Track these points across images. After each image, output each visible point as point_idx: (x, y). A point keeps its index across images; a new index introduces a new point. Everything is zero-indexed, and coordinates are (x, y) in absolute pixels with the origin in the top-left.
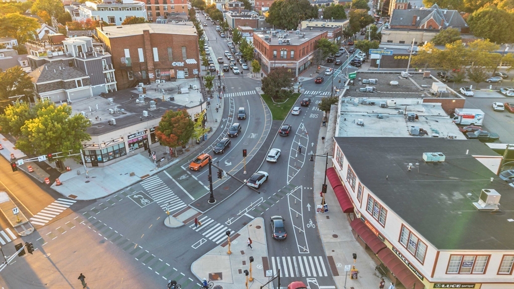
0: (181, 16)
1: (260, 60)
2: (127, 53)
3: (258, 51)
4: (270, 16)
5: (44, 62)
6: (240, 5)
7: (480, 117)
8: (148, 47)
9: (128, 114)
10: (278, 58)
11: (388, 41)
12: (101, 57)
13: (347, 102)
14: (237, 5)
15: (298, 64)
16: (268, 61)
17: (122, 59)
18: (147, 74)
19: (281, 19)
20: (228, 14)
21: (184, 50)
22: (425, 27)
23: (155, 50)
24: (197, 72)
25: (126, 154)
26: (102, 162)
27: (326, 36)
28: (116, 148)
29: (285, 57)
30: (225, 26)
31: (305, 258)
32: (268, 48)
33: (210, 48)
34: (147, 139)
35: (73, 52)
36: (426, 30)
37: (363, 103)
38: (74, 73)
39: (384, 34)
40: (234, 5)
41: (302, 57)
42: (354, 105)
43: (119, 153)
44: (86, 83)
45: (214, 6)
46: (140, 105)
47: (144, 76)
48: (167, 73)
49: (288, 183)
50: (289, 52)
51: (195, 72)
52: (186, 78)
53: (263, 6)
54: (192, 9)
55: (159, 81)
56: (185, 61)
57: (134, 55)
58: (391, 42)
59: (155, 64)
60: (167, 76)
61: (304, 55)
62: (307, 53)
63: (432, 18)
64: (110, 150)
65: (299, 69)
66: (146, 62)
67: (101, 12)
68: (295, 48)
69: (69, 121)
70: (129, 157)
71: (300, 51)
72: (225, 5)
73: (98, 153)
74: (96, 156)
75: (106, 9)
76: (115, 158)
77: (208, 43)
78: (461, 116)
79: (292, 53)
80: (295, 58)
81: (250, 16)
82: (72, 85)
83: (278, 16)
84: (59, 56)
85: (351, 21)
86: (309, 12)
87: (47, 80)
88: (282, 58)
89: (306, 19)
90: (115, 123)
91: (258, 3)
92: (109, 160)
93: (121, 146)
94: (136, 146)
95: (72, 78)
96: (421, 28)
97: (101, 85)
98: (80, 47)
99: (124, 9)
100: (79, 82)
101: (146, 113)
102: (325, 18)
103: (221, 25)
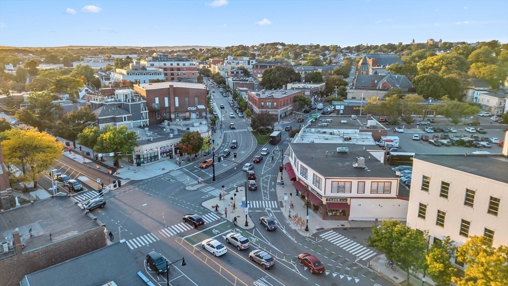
0: (192, 80)
1: (252, 110)
2: (157, 100)
3: (251, 103)
4: (263, 80)
5: (102, 105)
6: (240, 72)
7: (397, 141)
8: (172, 96)
9: (159, 136)
10: (264, 107)
11: (353, 98)
12: (140, 102)
13: (308, 132)
14: (237, 73)
15: (279, 112)
16: (257, 109)
17: (153, 104)
18: (170, 115)
19: (272, 82)
20: (230, 79)
21: (196, 99)
22: (381, 88)
23: (177, 99)
24: (205, 115)
25: (158, 160)
26: (143, 163)
27: (304, 94)
28: (153, 155)
29: (270, 107)
30: (227, 88)
31: (266, 202)
32: (257, 100)
33: (214, 104)
34: (172, 151)
35: (122, 99)
36: (381, 90)
37: (319, 132)
38: (122, 112)
39: (349, 92)
40: (235, 73)
41: (282, 108)
42: (312, 133)
43: (154, 158)
44: (129, 118)
45: (218, 74)
46: (167, 132)
47: (168, 116)
48: (184, 115)
49: (262, 174)
50: (273, 103)
51: (204, 114)
52: (197, 118)
53: (259, 74)
54: (200, 76)
55: (178, 120)
56: (197, 107)
57: (162, 101)
58: (355, 98)
59: (176, 108)
60: (184, 117)
61: (284, 105)
62: (287, 105)
63: (385, 81)
64: (149, 156)
65: (281, 116)
66: (169, 107)
67: (130, 76)
68: (277, 100)
69: (128, 133)
70: (160, 162)
71: (281, 103)
72: (227, 73)
73: (141, 157)
74: (140, 159)
75: (133, 74)
76: (151, 161)
77: (213, 100)
78: (384, 141)
79: (275, 104)
80: (277, 108)
81: (247, 81)
82: (121, 120)
83: (269, 81)
84: (111, 101)
85: (326, 83)
86: (293, 77)
87: (105, 116)
88: (268, 108)
89: (291, 82)
90: (152, 140)
91: (255, 71)
92: (148, 162)
93: (156, 154)
94: (165, 155)
95: (121, 115)
96: (378, 88)
97: (139, 121)
98: (126, 96)
99: (147, 74)
100: (125, 117)
101: (171, 135)
102: (306, 82)
103: (224, 88)
